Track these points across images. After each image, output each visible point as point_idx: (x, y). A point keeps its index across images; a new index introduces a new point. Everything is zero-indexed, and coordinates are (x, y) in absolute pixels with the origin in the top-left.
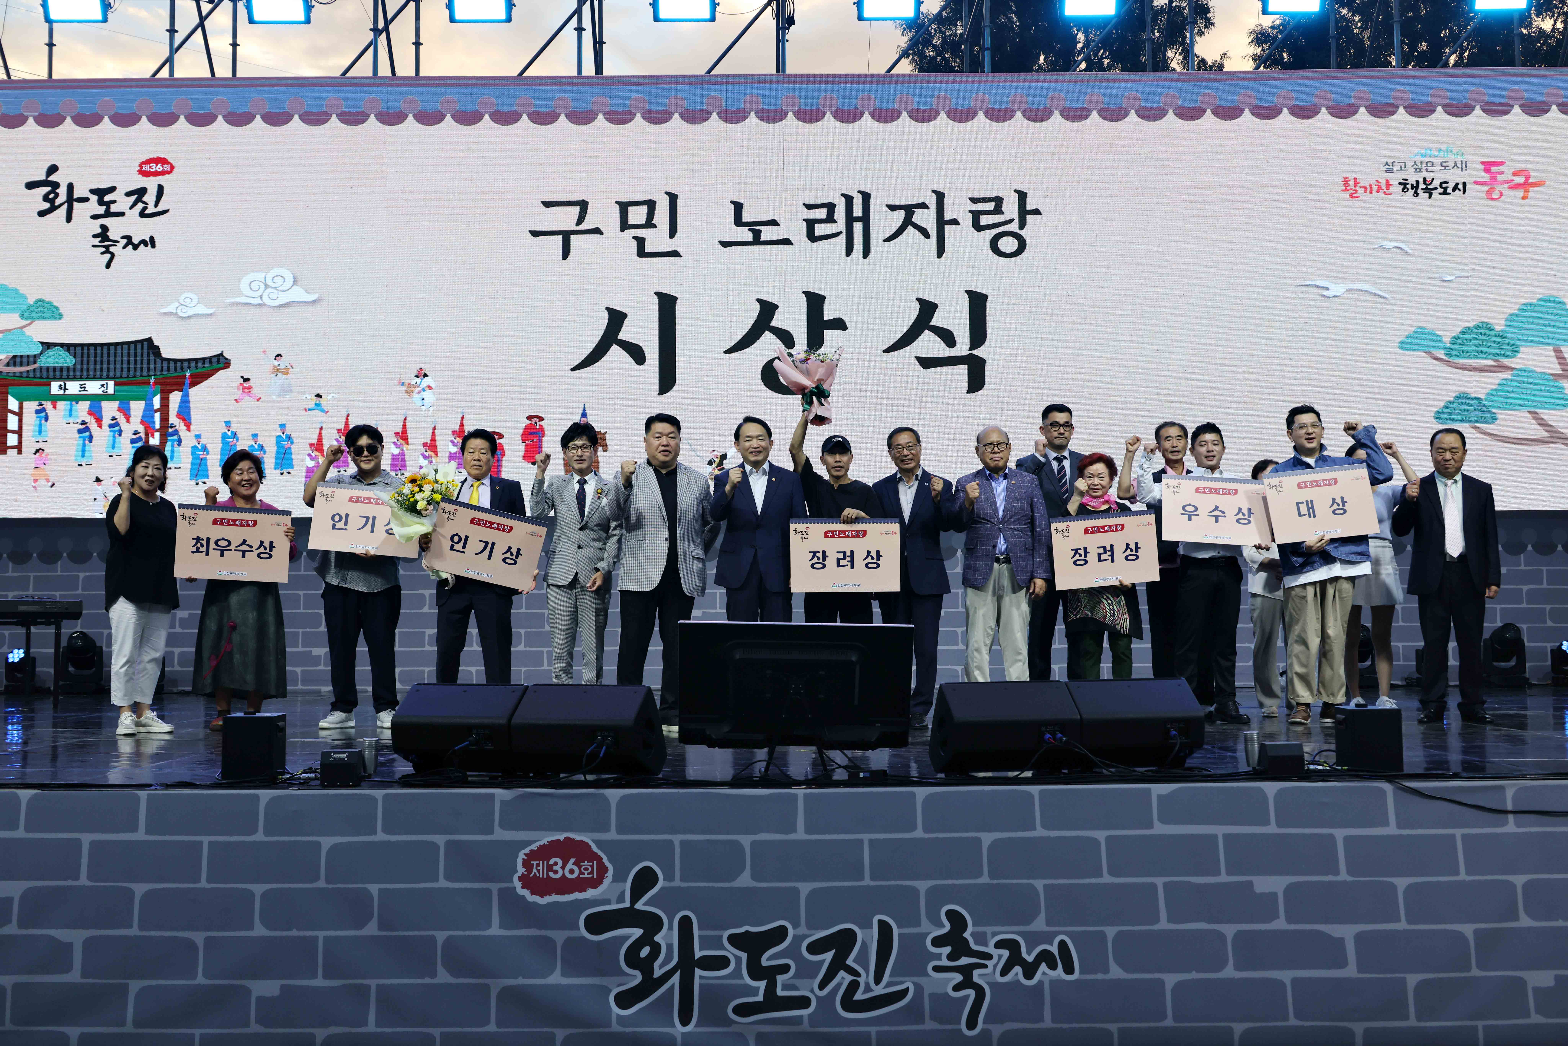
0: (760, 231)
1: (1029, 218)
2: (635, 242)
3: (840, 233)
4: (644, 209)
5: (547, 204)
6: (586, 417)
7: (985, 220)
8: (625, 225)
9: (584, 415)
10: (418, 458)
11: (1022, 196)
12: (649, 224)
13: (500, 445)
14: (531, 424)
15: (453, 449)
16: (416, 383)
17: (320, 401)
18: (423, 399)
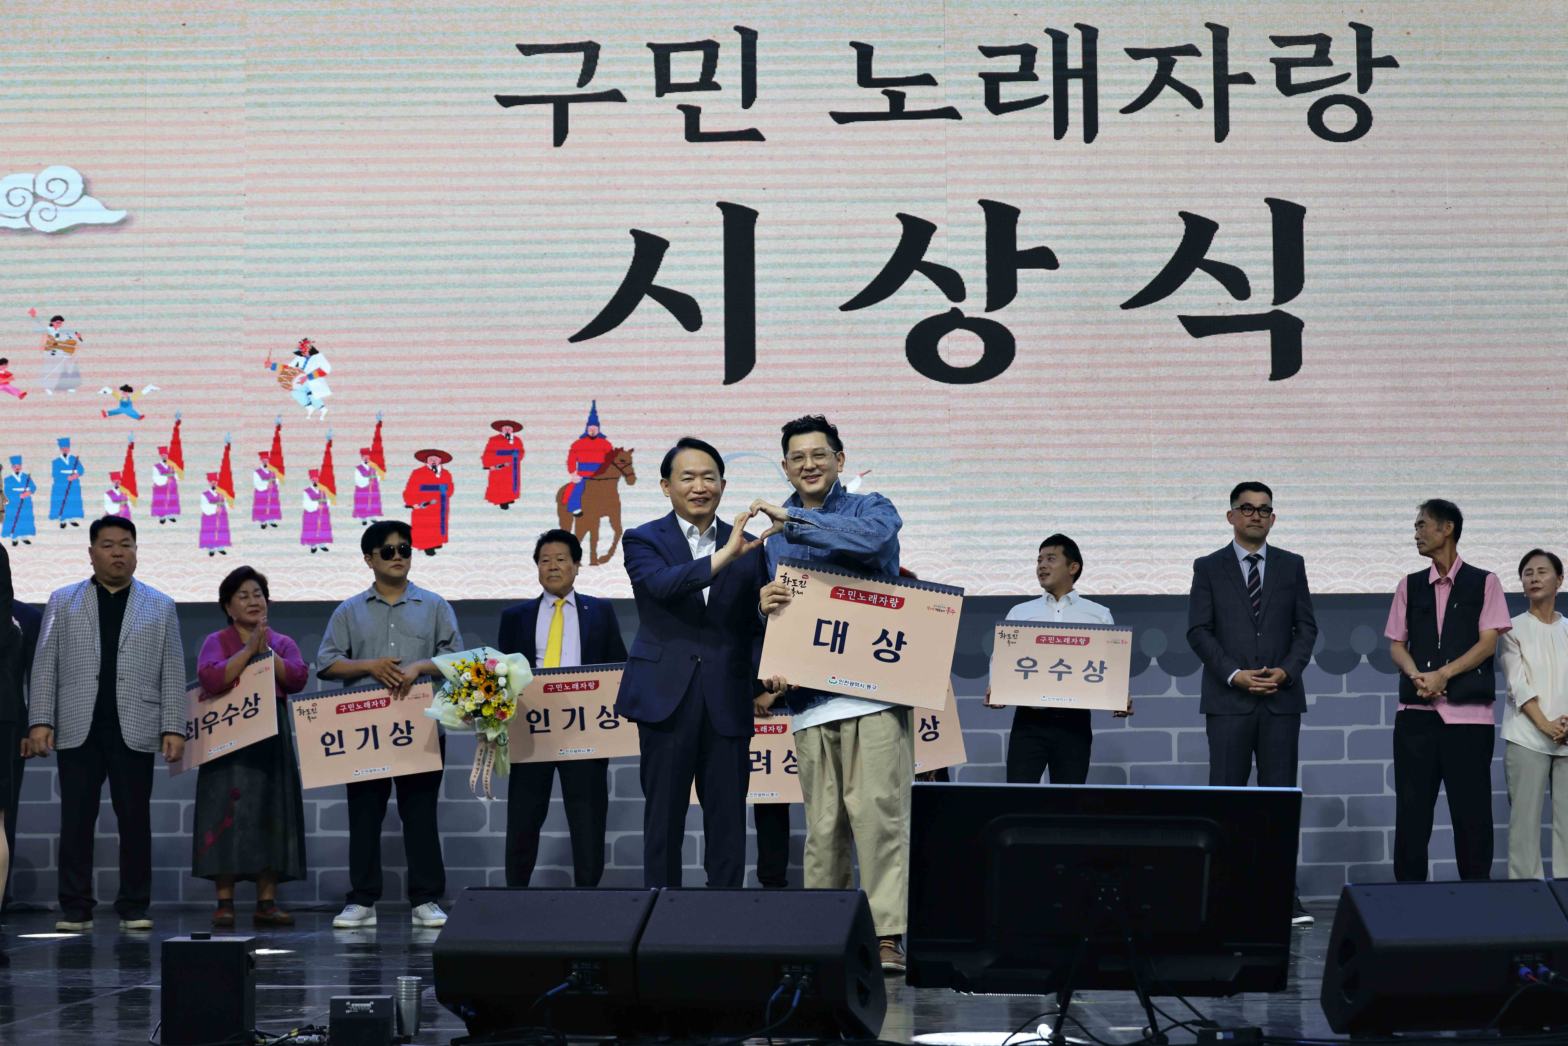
0: (903, 95)
1: (1376, 72)
2: (681, 115)
3: (1044, 98)
4: (698, 56)
5: (527, 50)
6: (598, 424)
7: (1298, 76)
8: (664, 85)
9: (593, 420)
10: (302, 498)
11: (1364, 34)
12: (707, 82)
13: (446, 474)
14: (500, 436)
15: (363, 482)
16: (297, 365)
17: (129, 398)
18: (310, 393)
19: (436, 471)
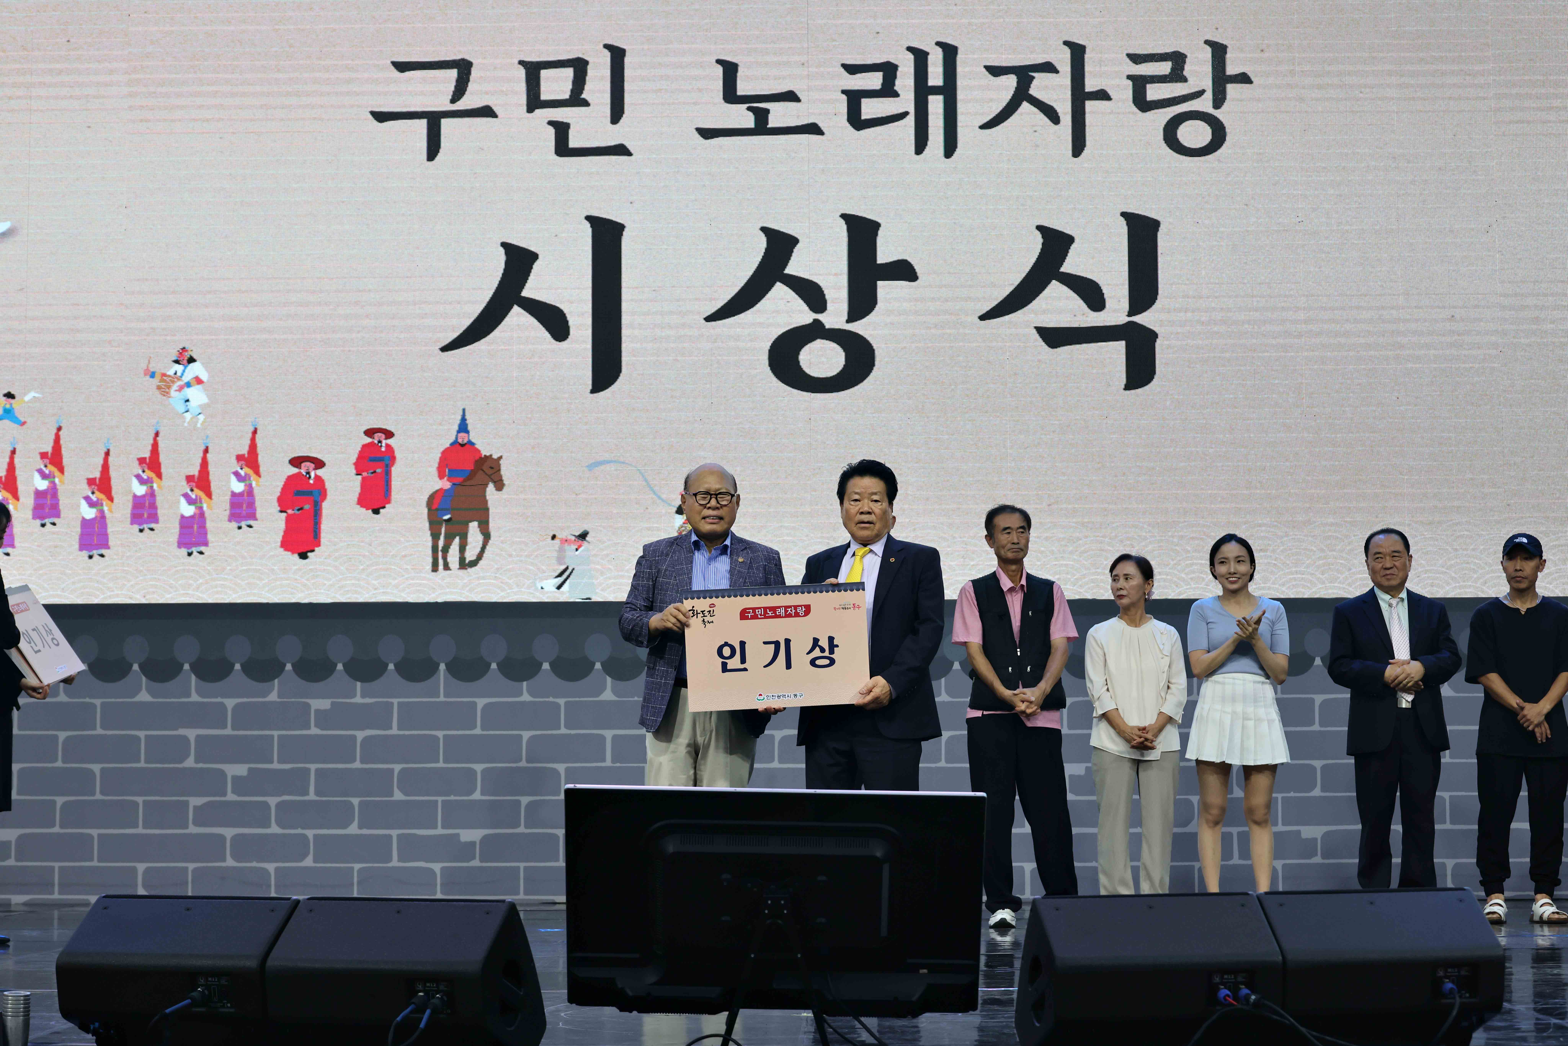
0: (767, 111)
1: (1231, 88)
2: (551, 131)
3: (905, 114)
4: (568, 73)
5: (402, 67)
6: (467, 432)
7: (1154, 92)
8: (534, 102)
9: (463, 427)
11: (1218, 51)
12: (576, 99)
13: (319, 480)
14: (372, 444)
15: (239, 487)
16: (175, 374)
17: (11, 404)
18: (188, 401)
19: (310, 477)
